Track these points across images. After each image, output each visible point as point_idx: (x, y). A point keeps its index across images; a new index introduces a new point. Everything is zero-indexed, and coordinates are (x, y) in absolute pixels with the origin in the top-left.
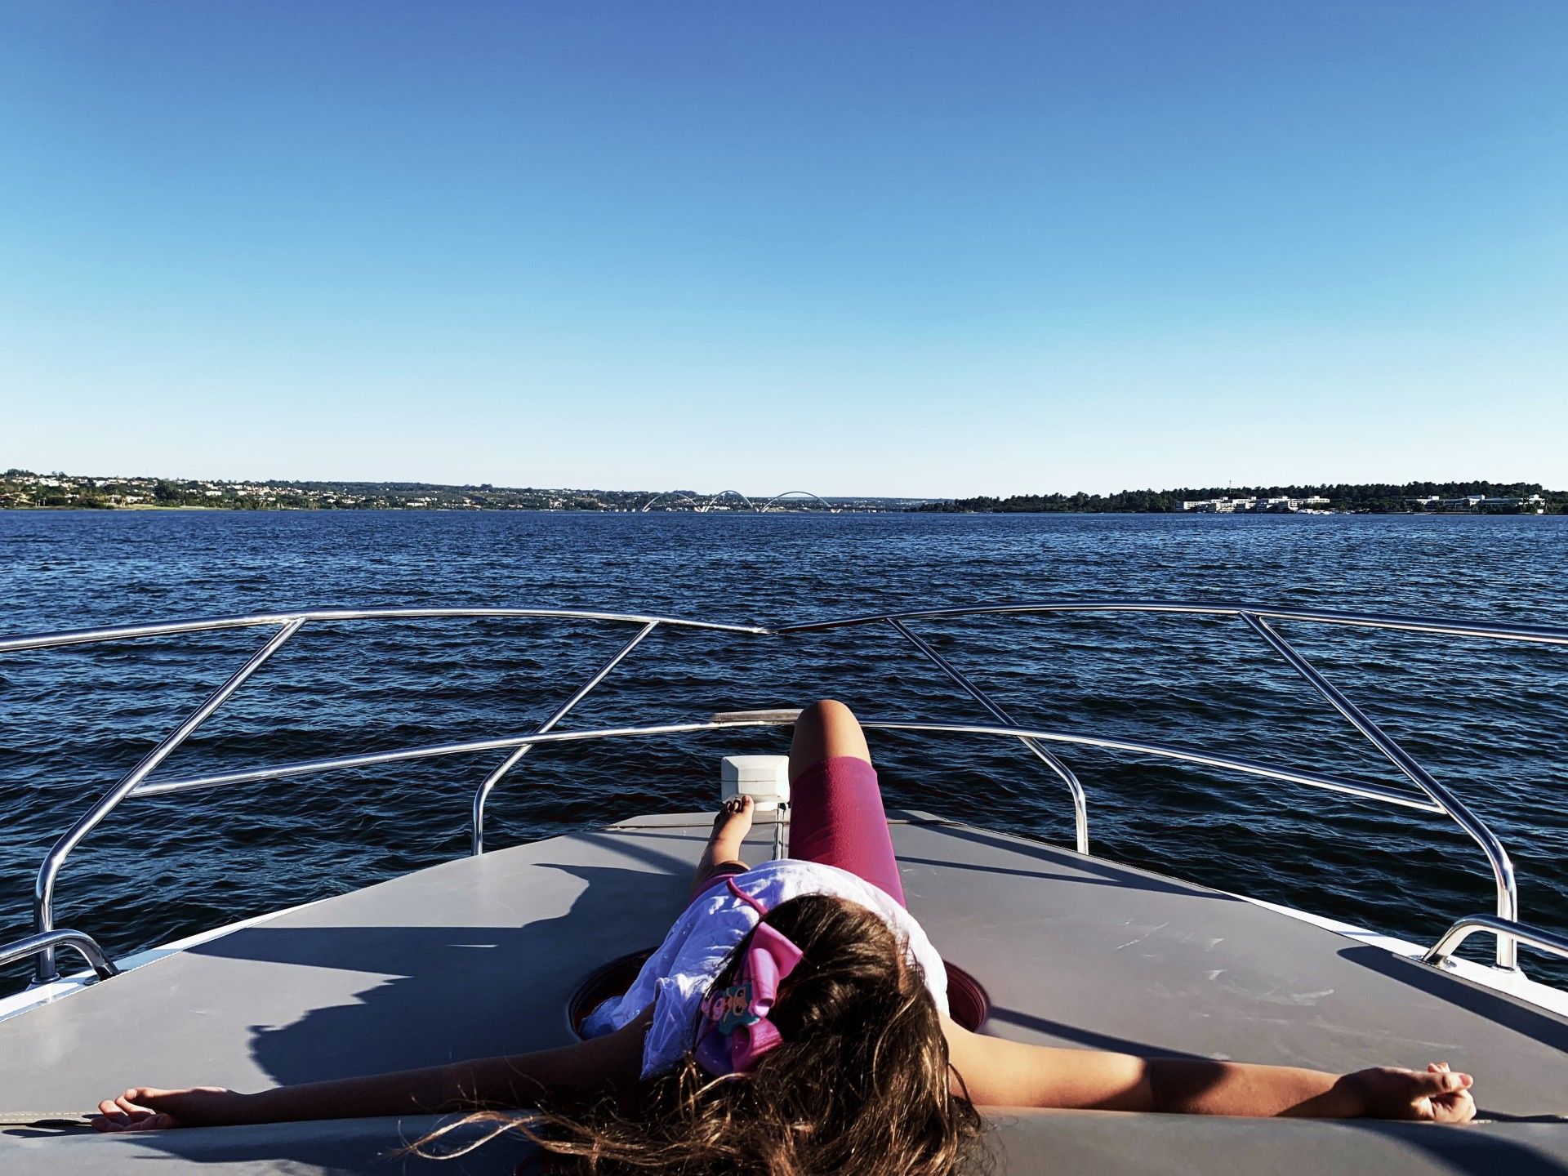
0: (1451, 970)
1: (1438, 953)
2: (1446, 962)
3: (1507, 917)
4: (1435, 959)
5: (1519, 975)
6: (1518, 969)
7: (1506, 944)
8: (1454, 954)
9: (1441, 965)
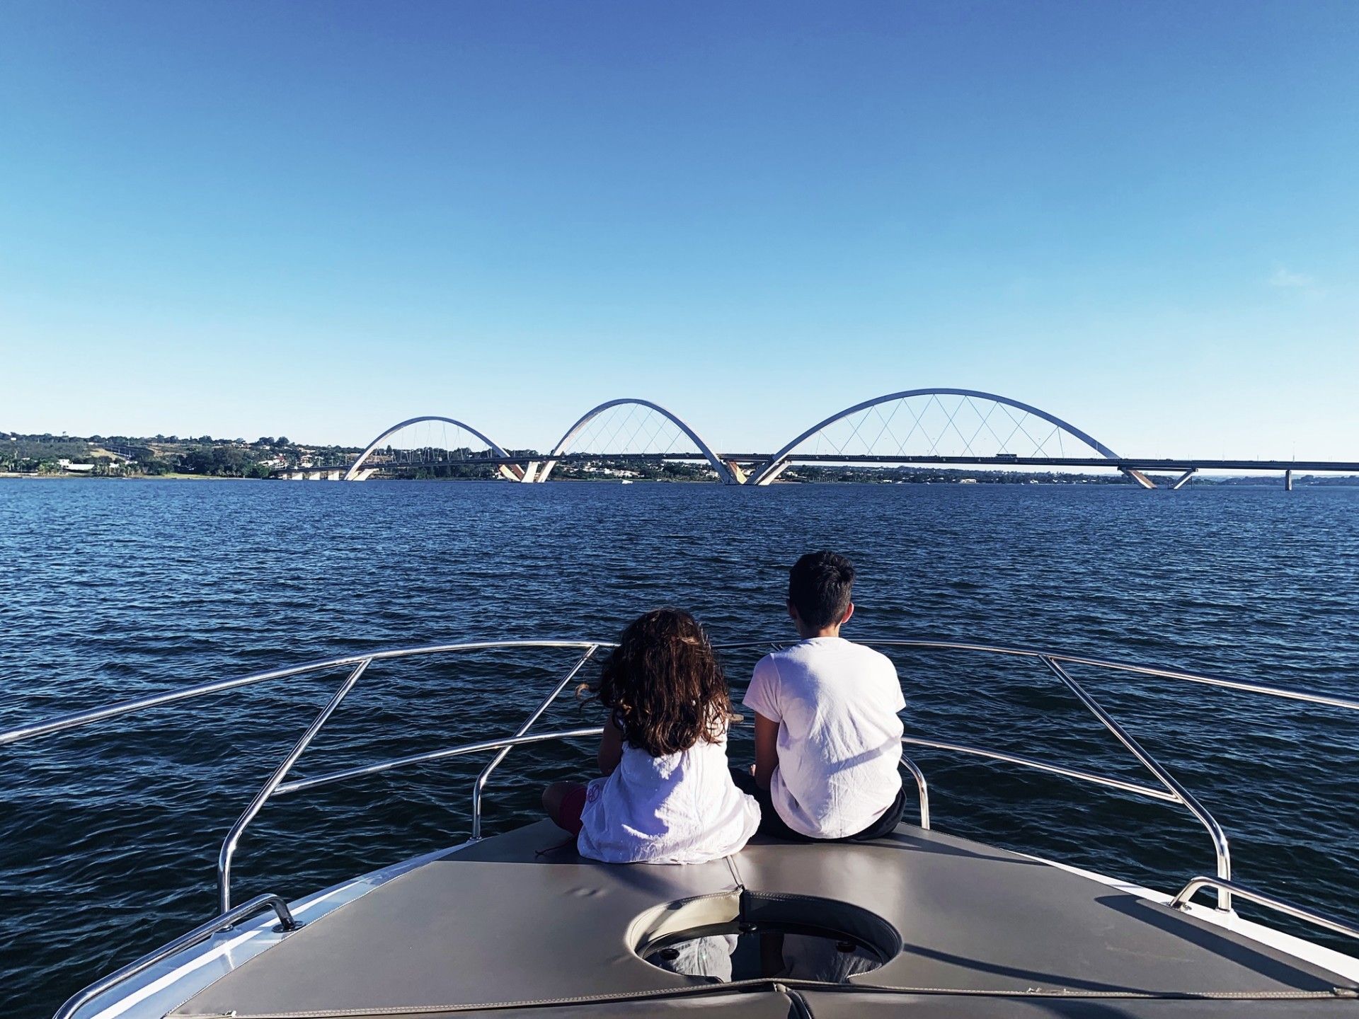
0: (1188, 912)
1: (1180, 900)
2: (1185, 906)
3: (1224, 877)
4: (1178, 904)
5: (1233, 914)
6: (1232, 911)
7: (1224, 895)
8: (1190, 900)
9: (1182, 908)
